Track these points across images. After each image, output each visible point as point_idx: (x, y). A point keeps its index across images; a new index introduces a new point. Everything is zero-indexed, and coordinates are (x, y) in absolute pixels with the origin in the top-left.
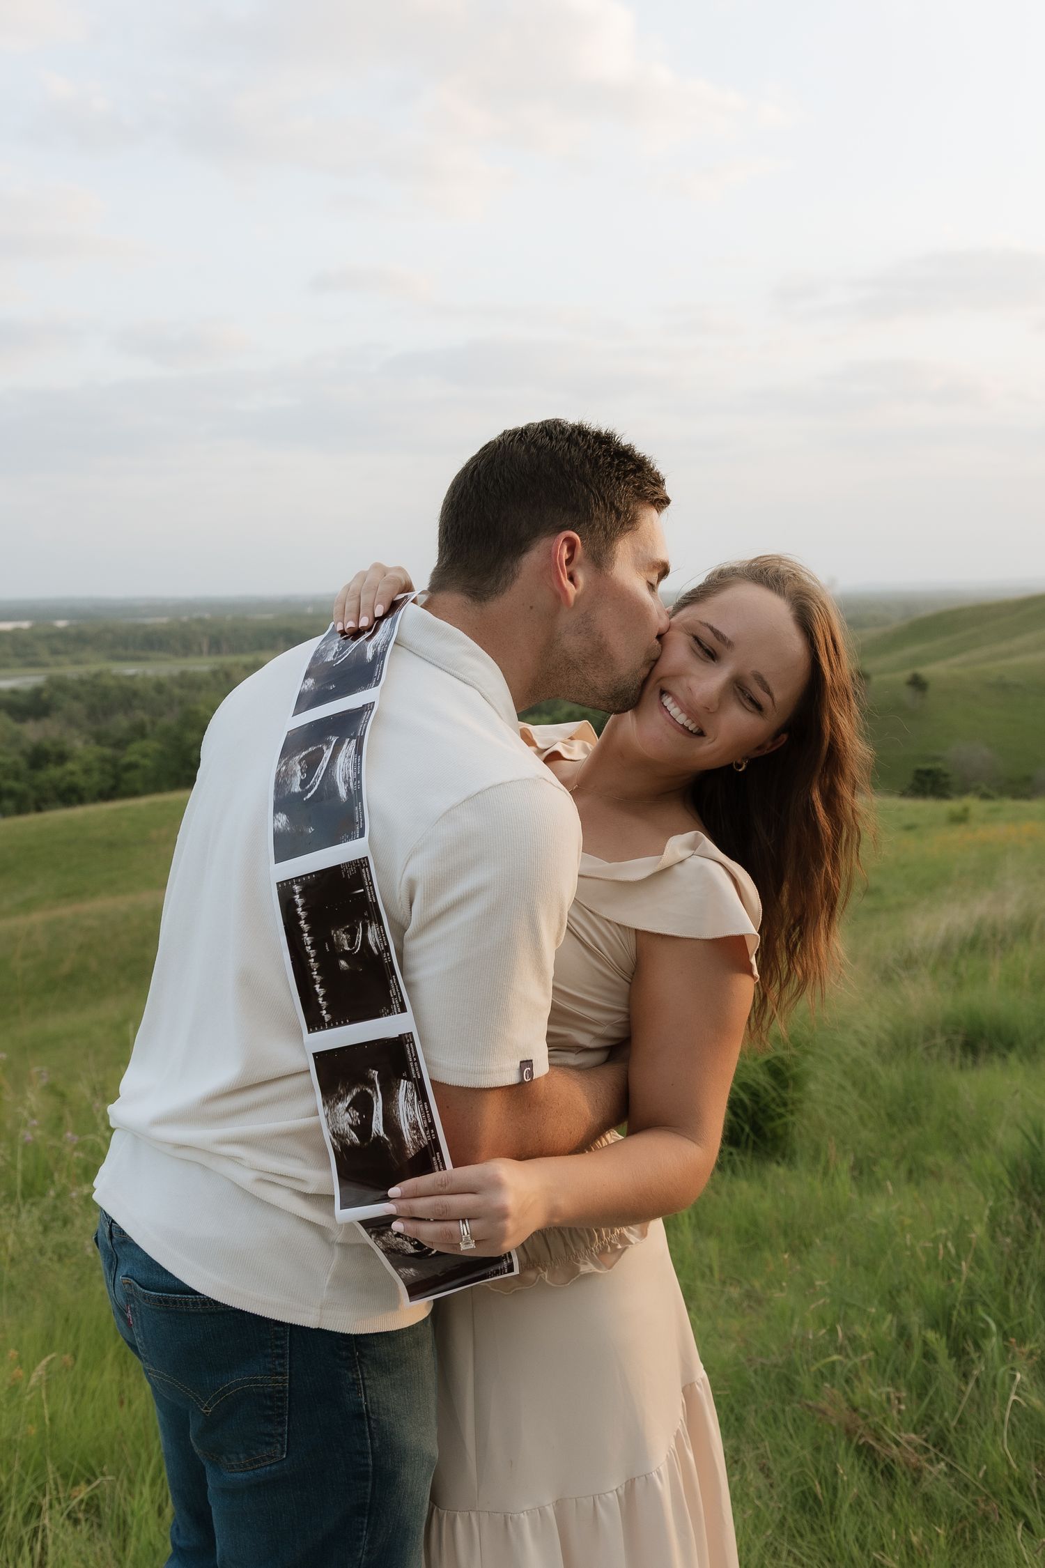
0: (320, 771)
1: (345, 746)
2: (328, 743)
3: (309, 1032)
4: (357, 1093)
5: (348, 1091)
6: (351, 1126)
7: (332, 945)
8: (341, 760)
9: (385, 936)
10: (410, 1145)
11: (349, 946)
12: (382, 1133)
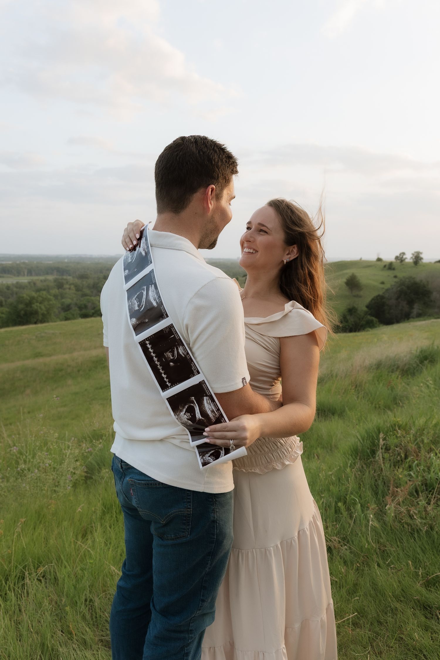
0: (144, 300)
1: (150, 288)
2: (144, 289)
3: (163, 392)
4: (188, 407)
5: (184, 407)
6: (188, 419)
7: (165, 358)
8: (150, 293)
9: (186, 349)
10: (213, 418)
11: (172, 357)
12: (201, 417)
